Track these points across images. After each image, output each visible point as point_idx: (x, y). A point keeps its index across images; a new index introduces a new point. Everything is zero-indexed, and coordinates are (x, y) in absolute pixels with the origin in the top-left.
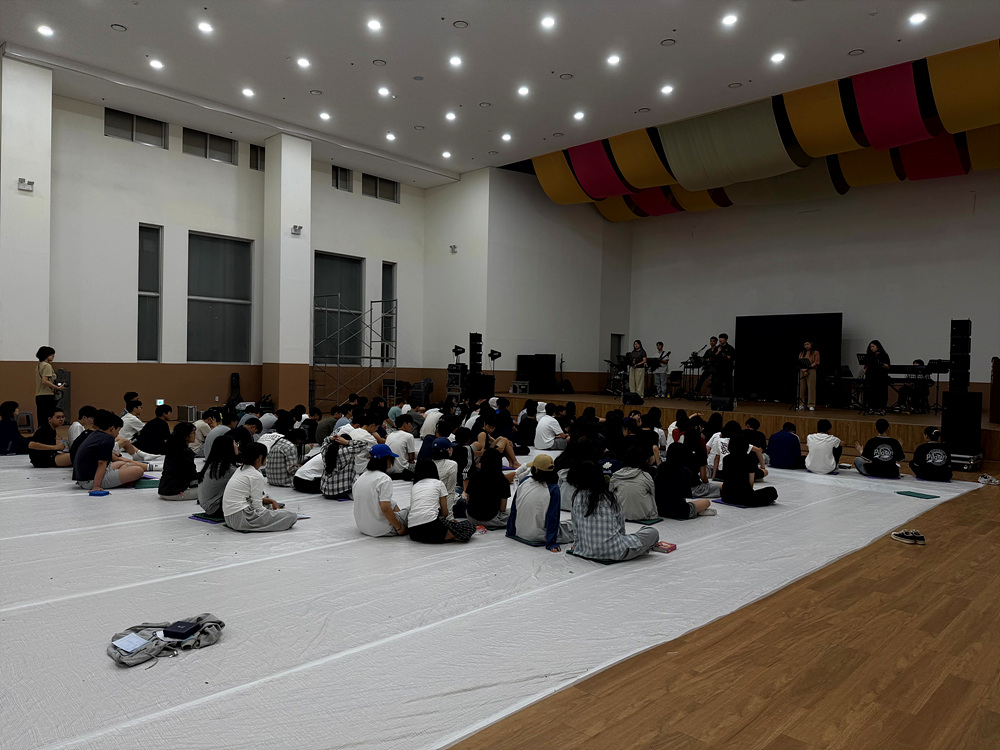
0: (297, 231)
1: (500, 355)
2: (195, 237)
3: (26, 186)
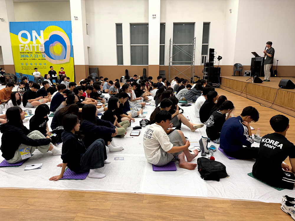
0: (154, 16)
1: (221, 58)
2: (132, 25)
3: (76, 18)
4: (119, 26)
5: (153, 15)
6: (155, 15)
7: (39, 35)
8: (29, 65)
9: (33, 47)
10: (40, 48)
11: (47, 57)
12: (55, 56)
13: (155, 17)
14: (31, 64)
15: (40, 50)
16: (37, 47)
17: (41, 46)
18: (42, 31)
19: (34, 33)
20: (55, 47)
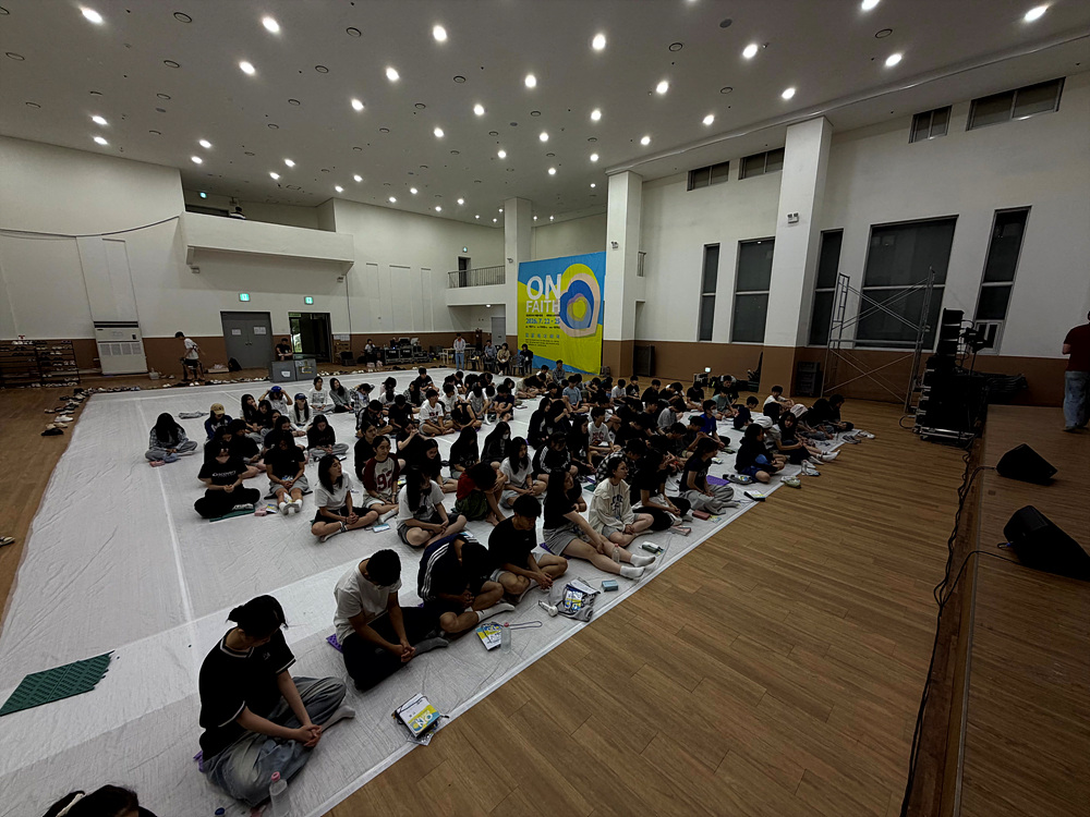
0: (793, 218)
2: (743, 245)
3: (615, 245)
4: (712, 251)
5: (790, 216)
6: (796, 215)
7: (555, 283)
8: (536, 338)
9: (545, 304)
10: (554, 306)
11: (562, 324)
12: (574, 321)
13: (795, 219)
14: (539, 336)
15: (553, 312)
16: (550, 304)
17: (556, 303)
18: (559, 275)
19: (549, 280)
20: (575, 304)
